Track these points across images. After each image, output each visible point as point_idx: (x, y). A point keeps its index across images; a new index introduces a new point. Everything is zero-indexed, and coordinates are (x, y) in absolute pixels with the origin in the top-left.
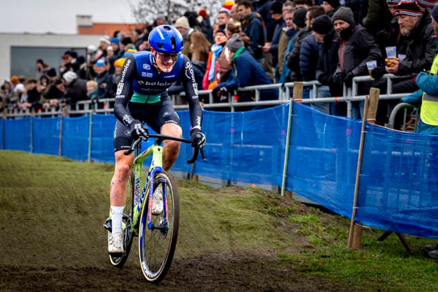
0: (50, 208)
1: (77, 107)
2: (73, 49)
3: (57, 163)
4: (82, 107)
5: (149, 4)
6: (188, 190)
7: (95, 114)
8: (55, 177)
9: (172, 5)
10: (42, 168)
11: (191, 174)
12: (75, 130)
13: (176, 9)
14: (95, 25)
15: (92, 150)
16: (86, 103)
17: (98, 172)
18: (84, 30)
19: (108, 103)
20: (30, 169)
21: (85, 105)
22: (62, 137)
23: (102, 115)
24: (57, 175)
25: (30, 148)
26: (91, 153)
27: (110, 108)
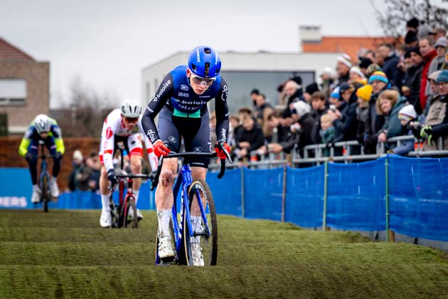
0: (277, 294)
1: (306, 153)
3: (281, 231)
4: (312, 154)
5: (401, 9)
7: (332, 162)
8: (280, 252)
9: (434, 10)
10: (260, 238)
12: (303, 186)
13: (439, 17)
14: (325, 39)
15: (327, 213)
16: (318, 148)
17: (339, 243)
18: (310, 46)
19: (349, 148)
20: (244, 240)
21: (316, 151)
22: (285, 197)
23: (341, 164)
24: (283, 248)
25: (241, 211)
26: (327, 218)
27: (352, 154)
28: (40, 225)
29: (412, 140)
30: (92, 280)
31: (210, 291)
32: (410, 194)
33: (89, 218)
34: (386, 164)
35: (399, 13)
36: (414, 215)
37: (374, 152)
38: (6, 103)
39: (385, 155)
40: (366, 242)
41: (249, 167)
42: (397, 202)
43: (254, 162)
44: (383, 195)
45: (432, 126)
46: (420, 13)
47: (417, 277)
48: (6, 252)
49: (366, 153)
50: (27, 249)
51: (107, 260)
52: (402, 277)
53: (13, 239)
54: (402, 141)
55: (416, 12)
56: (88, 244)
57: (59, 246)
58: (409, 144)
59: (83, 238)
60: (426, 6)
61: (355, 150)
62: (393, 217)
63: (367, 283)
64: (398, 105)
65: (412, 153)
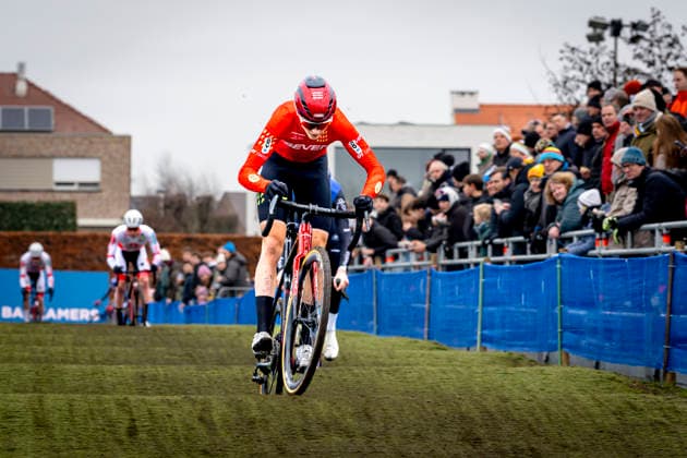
0: (413, 432)
1: (456, 253)
2: (444, 150)
3: (422, 352)
4: (464, 253)
5: (581, 69)
6: (660, 398)
7: (488, 264)
8: (420, 378)
9: (623, 69)
10: (395, 361)
11: (662, 371)
12: (453, 294)
14: (483, 107)
15: (483, 328)
16: (472, 245)
17: (497, 367)
18: (464, 116)
19: (511, 245)
20: (374, 364)
21: (470, 249)
22: (430, 307)
23: (500, 266)
24: (424, 373)
25: (372, 327)
26: (482, 335)
27: (515, 253)
28: (113, 344)
29: (593, 236)
30: (176, 414)
31: (327, 427)
32: (588, 304)
33: (177, 334)
34: (558, 266)
35: (579, 75)
36: (594, 332)
37: (544, 251)
38: (75, 188)
39: (557, 255)
40: (532, 366)
41: (383, 270)
42: (572, 316)
43: (389, 263)
44: (554, 306)
45: (618, 218)
46: (605, 73)
47: (596, 410)
48: (66, 378)
49: (533, 252)
50: (93, 374)
51: (197, 388)
52: (576, 410)
53: (76, 362)
54: (580, 237)
55: (599, 73)
56: (173, 367)
57: (135, 370)
58: (589, 241)
59: (168, 359)
60: (612, 65)
61: (519, 248)
62: (567, 334)
63: (530, 418)
64: (575, 190)
65: (592, 252)
